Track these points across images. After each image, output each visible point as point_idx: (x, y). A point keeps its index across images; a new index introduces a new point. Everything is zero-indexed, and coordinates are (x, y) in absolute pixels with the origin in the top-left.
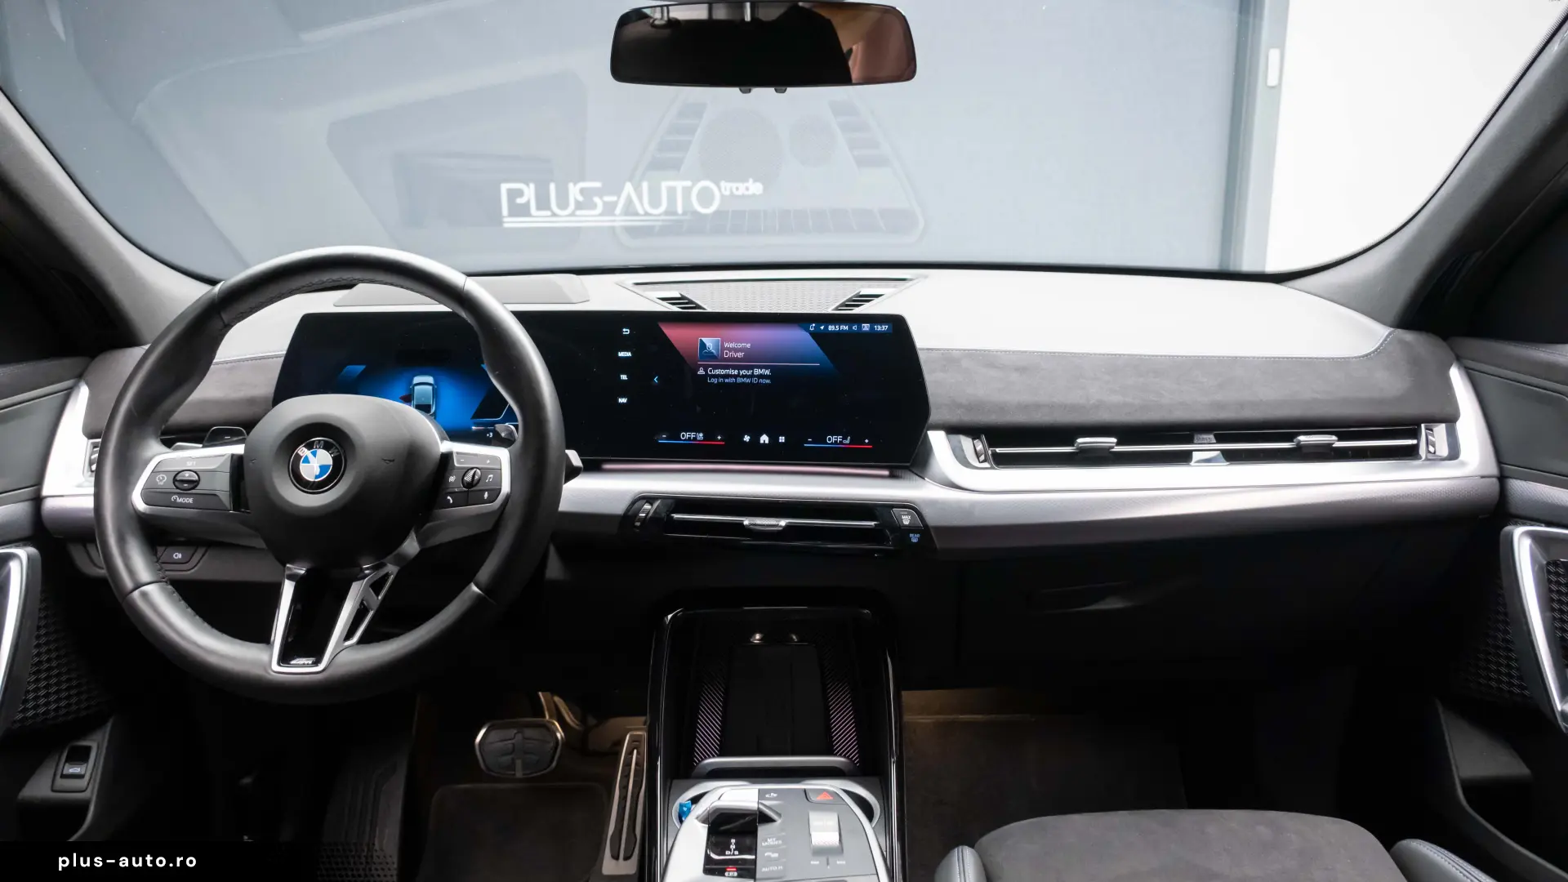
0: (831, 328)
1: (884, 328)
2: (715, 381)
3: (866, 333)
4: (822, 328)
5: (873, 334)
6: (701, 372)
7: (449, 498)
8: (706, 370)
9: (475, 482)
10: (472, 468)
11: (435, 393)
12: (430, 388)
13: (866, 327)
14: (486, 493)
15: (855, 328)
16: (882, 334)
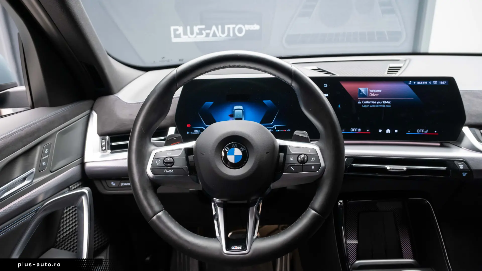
0: (419, 83)
1: (444, 83)
2: (366, 106)
3: (435, 85)
4: (415, 83)
5: (438, 86)
6: (359, 102)
7: (291, 168)
8: (361, 102)
9: (305, 161)
10: (301, 154)
11: (244, 113)
12: (241, 111)
13: (435, 82)
14: (313, 166)
15: (430, 83)
16: (443, 85)
